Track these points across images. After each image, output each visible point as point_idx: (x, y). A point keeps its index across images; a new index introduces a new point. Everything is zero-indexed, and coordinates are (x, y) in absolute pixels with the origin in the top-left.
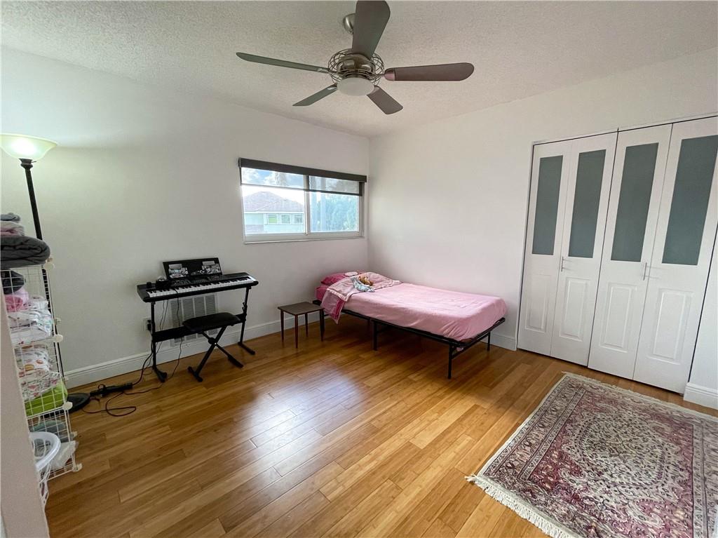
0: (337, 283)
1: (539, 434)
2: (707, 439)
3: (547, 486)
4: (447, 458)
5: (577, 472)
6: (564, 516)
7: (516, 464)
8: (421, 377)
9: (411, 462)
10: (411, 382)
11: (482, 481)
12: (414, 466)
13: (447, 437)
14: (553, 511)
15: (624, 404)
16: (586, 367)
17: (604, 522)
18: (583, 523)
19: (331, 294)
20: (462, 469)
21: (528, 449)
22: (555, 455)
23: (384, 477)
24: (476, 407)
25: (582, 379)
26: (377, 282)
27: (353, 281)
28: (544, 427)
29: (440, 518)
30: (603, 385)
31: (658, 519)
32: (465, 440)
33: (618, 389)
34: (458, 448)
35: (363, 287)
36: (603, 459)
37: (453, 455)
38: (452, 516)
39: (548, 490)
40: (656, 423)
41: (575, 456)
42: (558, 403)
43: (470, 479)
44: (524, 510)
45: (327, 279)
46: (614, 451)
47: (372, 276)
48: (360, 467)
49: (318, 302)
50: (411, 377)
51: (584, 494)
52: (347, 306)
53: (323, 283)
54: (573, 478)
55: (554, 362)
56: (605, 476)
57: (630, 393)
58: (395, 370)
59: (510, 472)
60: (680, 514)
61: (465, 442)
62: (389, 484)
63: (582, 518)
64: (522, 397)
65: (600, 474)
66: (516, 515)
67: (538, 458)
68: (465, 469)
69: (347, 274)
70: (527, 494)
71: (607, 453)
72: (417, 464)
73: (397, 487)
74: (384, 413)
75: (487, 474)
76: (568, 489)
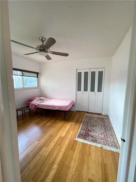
0: (33, 101)
1: (84, 127)
2: (106, 120)
3: (88, 136)
4: (69, 137)
5: (91, 132)
6: (91, 140)
7: (82, 134)
8: (59, 121)
9: (62, 140)
10: (57, 122)
11: (77, 139)
12: (63, 141)
13: (68, 133)
14: (89, 140)
15: (95, 117)
16: (88, 112)
17: (96, 139)
18: (94, 140)
19: (32, 104)
20: (72, 138)
21: (83, 130)
22: (87, 130)
23: (57, 146)
24: (72, 124)
25: (88, 114)
26: (44, 100)
27: (38, 100)
28: (84, 125)
29: (71, 149)
30: (91, 115)
31: (103, 135)
32: (71, 132)
33: (93, 115)
34: (71, 134)
35: (41, 101)
36: (94, 128)
37: (70, 136)
38: (73, 148)
39: (88, 137)
40: (99, 120)
41: (90, 129)
42: (85, 120)
43: (75, 139)
44: (85, 142)
45: (30, 100)
46: (95, 126)
47: (42, 98)
48: (51, 146)
49: (28, 107)
50: (57, 121)
51: (93, 135)
52: (37, 107)
53: (29, 101)
54: (91, 133)
55: (83, 112)
56: (95, 131)
57: (95, 115)
58: (52, 121)
59: (81, 135)
60: (105, 133)
61: (72, 132)
62: (59, 147)
63: (94, 139)
64: (79, 120)
65: (94, 131)
66: (84, 143)
67: (85, 131)
68: (73, 138)
69: (36, 98)
70: (85, 139)
71: (94, 127)
72: (64, 140)
73: (61, 147)
74: (53, 131)
75: (77, 137)
76: (90, 135)
